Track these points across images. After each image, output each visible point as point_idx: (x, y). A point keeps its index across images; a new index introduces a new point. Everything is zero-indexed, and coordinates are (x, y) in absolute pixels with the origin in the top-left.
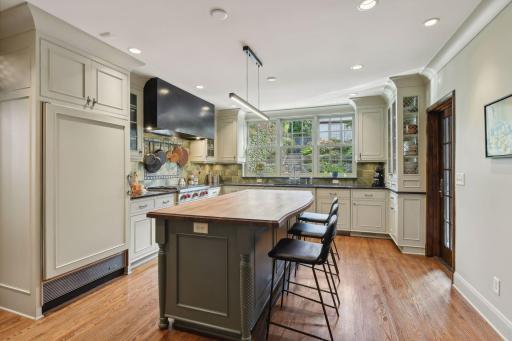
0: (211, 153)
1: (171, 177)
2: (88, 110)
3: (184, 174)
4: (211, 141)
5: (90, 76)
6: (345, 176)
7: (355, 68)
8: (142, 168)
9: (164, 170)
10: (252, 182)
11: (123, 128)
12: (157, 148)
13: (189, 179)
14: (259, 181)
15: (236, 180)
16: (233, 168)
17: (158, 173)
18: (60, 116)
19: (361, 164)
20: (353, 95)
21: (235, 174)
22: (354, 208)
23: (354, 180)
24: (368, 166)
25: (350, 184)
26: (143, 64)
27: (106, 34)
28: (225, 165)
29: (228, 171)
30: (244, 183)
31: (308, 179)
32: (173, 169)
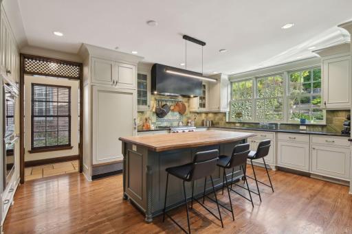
0: (203, 105)
1: (174, 121)
2: (114, 86)
3: (185, 119)
4: (203, 98)
5: (115, 70)
6: (312, 122)
7: (285, 27)
8: (155, 115)
9: (169, 116)
10: (232, 126)
11: (132, 94)
12: (165, 103)
13: (188, 123)
14: (237, 125)
15: (222, 123)
16: (220, 115)
17: (166, 118)
18: (99, 91)
19: (332, 112)
20: (314, 48)
21: (222, 119)
22: (314, 152)
23: (323, 126)
24: (340, 113)
25: (318, 130)
26: (143, 58)
27: (117, 48)
28: (216, 113)
29: (217, 118)
30: (227, 126)
31: (276, 124)
32: (176, 116)
